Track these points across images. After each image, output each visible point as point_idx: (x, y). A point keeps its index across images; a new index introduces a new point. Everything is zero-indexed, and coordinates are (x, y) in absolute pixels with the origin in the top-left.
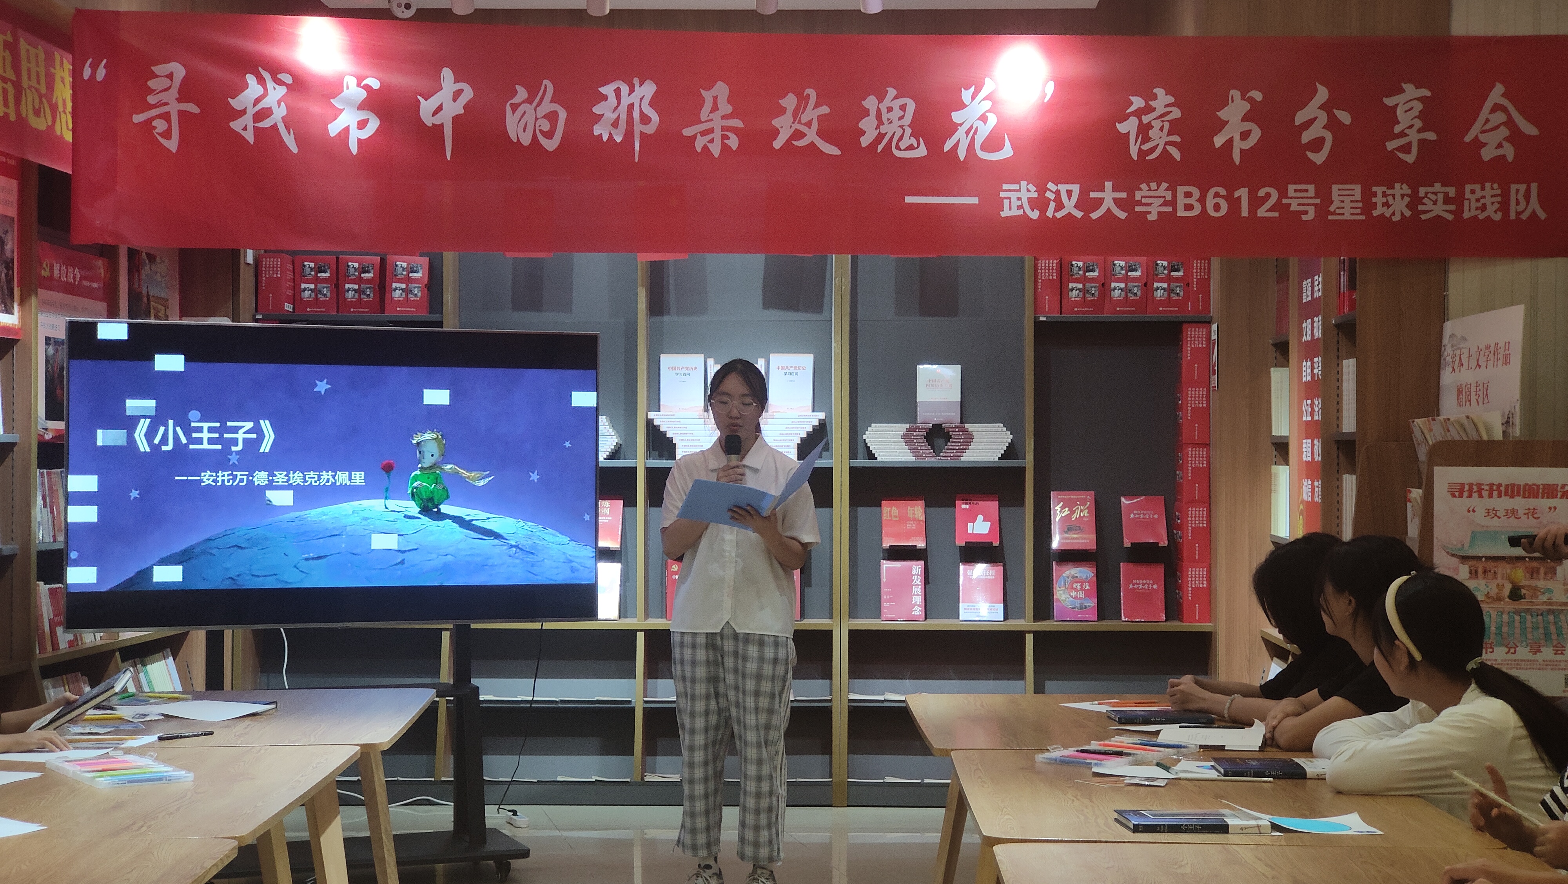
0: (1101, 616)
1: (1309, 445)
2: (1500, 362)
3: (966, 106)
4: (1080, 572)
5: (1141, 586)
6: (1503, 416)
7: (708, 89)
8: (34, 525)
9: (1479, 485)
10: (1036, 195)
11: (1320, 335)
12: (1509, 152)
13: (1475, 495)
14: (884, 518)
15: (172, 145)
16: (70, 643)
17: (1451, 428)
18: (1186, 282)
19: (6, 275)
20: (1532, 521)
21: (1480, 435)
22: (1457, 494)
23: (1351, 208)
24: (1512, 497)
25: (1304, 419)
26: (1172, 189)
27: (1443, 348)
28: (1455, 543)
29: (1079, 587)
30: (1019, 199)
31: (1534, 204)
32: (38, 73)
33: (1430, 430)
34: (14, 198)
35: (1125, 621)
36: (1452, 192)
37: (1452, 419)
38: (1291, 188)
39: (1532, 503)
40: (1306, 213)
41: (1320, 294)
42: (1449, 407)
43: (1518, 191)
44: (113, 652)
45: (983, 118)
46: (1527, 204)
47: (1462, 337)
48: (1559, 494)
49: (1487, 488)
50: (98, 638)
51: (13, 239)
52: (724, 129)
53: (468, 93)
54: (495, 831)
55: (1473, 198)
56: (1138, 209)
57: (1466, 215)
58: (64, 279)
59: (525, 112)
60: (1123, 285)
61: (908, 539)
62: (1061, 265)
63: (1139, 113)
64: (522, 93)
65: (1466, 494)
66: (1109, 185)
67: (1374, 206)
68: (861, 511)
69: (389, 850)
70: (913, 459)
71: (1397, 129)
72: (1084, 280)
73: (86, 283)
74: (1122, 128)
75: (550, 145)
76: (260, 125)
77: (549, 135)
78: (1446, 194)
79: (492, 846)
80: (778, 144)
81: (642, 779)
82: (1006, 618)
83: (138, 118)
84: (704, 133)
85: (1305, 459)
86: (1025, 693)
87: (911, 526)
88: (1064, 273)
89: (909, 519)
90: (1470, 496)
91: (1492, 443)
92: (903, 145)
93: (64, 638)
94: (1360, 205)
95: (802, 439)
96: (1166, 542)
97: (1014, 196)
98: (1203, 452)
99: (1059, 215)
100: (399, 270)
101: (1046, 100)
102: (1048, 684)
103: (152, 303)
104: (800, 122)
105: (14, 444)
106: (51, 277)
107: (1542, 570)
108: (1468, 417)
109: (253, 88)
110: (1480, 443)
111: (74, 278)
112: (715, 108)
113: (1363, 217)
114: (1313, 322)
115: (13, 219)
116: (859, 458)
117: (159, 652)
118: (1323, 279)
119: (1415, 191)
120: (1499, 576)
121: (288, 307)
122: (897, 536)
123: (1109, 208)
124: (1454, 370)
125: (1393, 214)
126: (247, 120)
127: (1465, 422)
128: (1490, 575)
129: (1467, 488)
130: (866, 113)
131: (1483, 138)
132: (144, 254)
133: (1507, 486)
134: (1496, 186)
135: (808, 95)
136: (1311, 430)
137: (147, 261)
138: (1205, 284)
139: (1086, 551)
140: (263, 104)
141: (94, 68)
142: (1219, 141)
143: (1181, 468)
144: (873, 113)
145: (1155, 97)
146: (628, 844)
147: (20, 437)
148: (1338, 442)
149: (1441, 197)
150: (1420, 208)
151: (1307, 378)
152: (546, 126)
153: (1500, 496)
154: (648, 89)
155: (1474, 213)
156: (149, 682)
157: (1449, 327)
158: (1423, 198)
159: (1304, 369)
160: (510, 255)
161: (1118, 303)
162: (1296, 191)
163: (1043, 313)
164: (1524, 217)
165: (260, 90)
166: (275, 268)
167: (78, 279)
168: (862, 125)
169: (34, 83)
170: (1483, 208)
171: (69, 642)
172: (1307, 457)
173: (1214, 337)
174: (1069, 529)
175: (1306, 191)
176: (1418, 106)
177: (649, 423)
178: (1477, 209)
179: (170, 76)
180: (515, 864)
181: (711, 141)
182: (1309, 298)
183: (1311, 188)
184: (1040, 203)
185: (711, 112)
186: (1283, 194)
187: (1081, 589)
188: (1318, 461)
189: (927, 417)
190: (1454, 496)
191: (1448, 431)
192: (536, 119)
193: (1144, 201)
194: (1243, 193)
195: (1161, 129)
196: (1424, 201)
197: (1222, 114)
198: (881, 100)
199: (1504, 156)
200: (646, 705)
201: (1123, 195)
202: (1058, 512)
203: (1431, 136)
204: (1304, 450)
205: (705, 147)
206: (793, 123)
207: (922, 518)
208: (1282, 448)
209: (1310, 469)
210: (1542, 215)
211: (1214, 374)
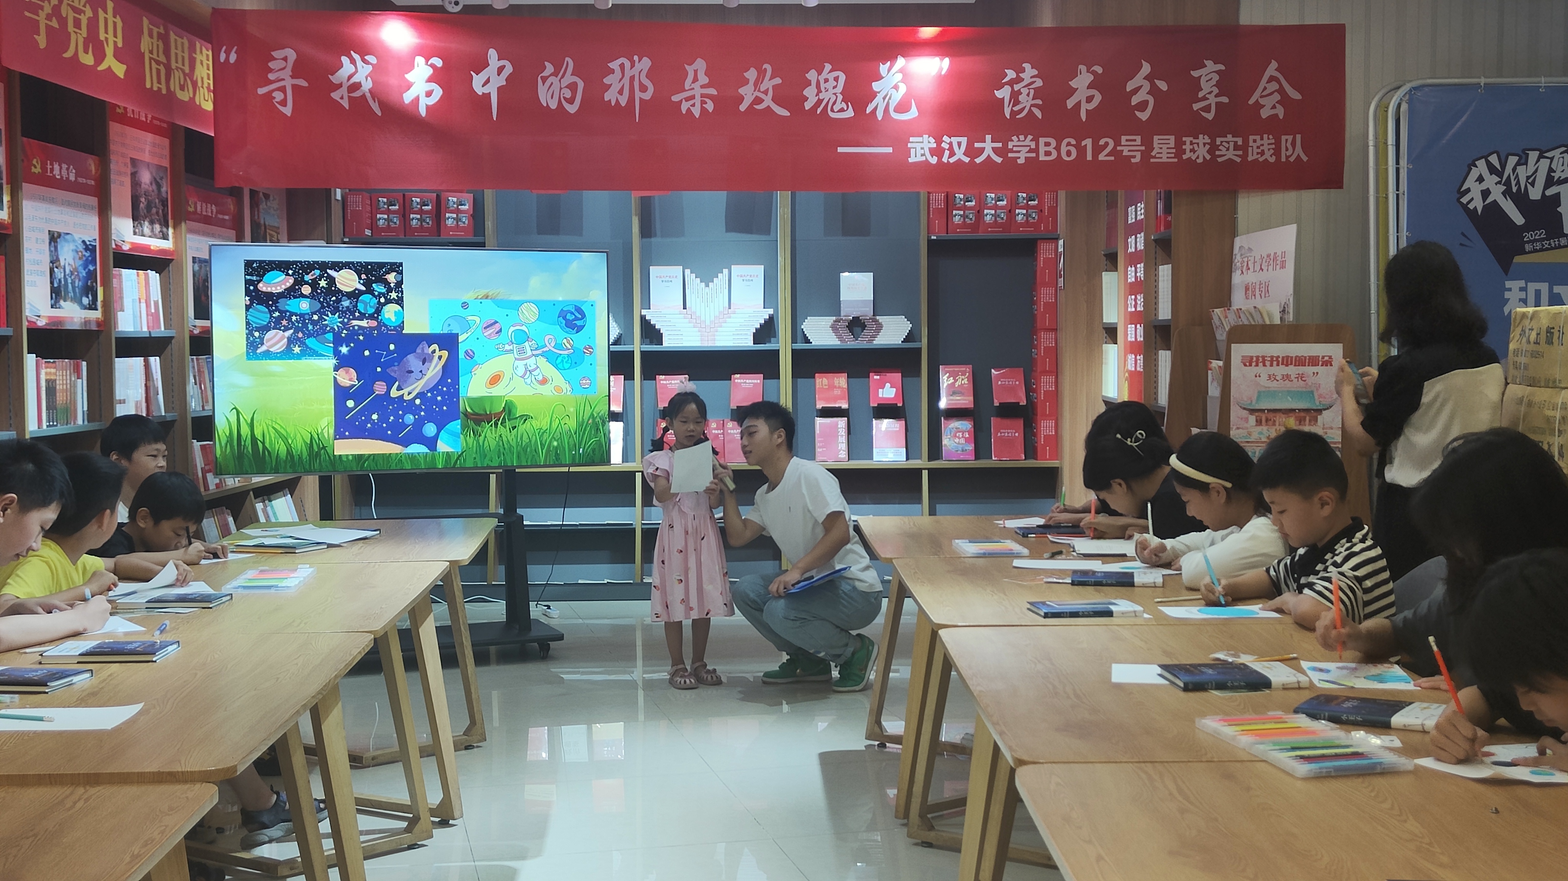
0: (977, 457)
1: (1134, 329)
2: (1278, 267)
3: (883, 78)
4: (962, 424)
5: (1006, 434)
6: (1280, 306)
7: (690, 64)
8: (188, 398)
9: (1263, 357)
10: (935, 145)
11: (1143, 248)
12: (1280, 112)
13: (1261, 364)
14: (817, 387)
15: (288, 111)
16: (218, 486)
17: (1242, 315)
18: (1039, 209)
19: (163, 210)
20: (1301, 383)
21: (1264, 321)
22: (1248, 364)
23: (1168, 153)
24: (1287, 365)
25: (1129, 310)
26: (1036, 140)
27: (1234, 257)
28: (1245, 399)
29: (961, 436)
30: (922, 148)
31: (1299, 150)
32: (183, 58)
33: (1226, 317)
34: (166, 152)
35: (994, 461)
36: (1240, 141)
37: (1243, 309)
38: (1124, 138)
39: (1301, 369)
40: (1134, 157)
41: (1143, 217)
42: (1238, 299)
43: (1287, 140)
44: (248, 492)
45: (896, 87)
46: (1294, 150)
47: (1249, 248)
48: (1320, 363)
49: (1269, 359)
50: (237, 482)
51: (167, 183)
52: (702, 96)
53: (509, 69)
54: (537, 621)
55: (1255, 145)
56: (1010, 155)
57: (1250, 158)
58: (204, 213)
59: (552, 83)
60: (993, 212)
61: (835, 402)
62: (947, 196)
63: (1011, 83)
64: (549, 68)
65: (1254, 364)
66: (988, 138)
67: (1184, 152)
68: (800, 381)
69: (466, 638)
70: (839, 343)
71: (1201, 95)
72: (964, 208)
73: (220, 216)
74: (999, 94)
75: (572, 109)
76: (353, 95)
77: (571, 101)
78: (1236, 143)
79: (535, 633)
80: (743, 108)
81: (642, 580)
82: (907, 459)
83: (261, 91)
84: (687, 99)
85: (1129, 339)
86: (922, 515)
87: (837, 392)
88: (949, 202)
89: (835, 387)
90: (1257, 365)
91: (1272, 326)
92: (836, 108)
93: (212, 481)
94: (1174, 151)
95: (756, 329)
96: (1025, 402)
97: (919, 146)
98: (1052, 335)
99: (952, 160)
100: (451, 204)
101: (943, 73)
102: (939, 507)
103: (268, 231)
104: (759, 91)
105: (172, 338)
106: (195, 212)
107: (1308, 418)
108: (1255, 307)
109: (347, 67)
110: (1264, 326)
111: (212, 212)
112: (695, 80)
113: (1176, 160)
114: (1136, 238)
115: (166, 168)
116: (798, 341)
117: (280, 491)
118: (1145, 206)
119: (1213, 141)
120: (1277, 423)
121: (368, 232)
122: (827, 400)
123: (989, 155)
124: (1242, 273)
125: (1198, 158)
126: (344, 91)
127: (1253, 310)
128: (1270, 423)
129: (1255, 359)
130: (809, 83)
131: (1262, 102)
132: (261, 194)
133: (1283, 358)
134: (1271, 137)
135: (765, 69)
136: (1135, 318)
137: (264, 199)
138: (1053, 211)
139: (966, 409)
140: (354, 79)
141: (228, 53)
142: (1070, 103)
143: (1035, 347)
144: (814, 83)
145: (1023, 70)
146: (631, 629)
147: (176, 333)
148: (1155, 327)
149: (1232, 145)
150: (1217, 153)
151: (1131, 279)
152: (568, 94)
153: (1278, 365)
154: (646, 63)
155: (1255, 157)
156: (275, 514)
157: (1238, 242)
158: (1219, 145)
159: (1129, 273)
160: (535, 192)
161: (990, 225)
162: (1127, 140)
163: (934, 234)
164: (1292, 159)
165: (352, 69)
166: (358, 203)
167: (214, 213)
168: (806, 92)
169: (180, 65)
170: (1262, 153)
171: (216, 484)
172: (1131, 338)
173: (1061, 249)
174: (954, 393)
175: (1135, 140)
176: (1216, 77)
177: (643, 318)
178: (1258, 153)
179: (285, 59)
180: (552, 644)
181: (693, 105)
182: (1134, 220)
183: (1138, 138)
184: (937, 152)
185: (692, 83)
186: (1118, 143)
187: (963, 437)
188: (1140, 341)
189: (848, 312)
190: (1245, 365)
191: (1240, 317)
192: (561, 89)
193: (1015, 149)
194: (1088, 142)
195: (1028, 95)
196: (1220, 148)
197: (1073, 84)
198: (820, 73)
199: (1277, 115)
200: (644, 527)
201: (1000, 145)
202: (945, 381)
203: (1225, 100)
204: (1129, 332)
205: (689, 110)
206: (755, 91)
207: (845, 386)
208: (1111, 333)
209: (1133, 348)
210: (1305, 158)
211: (1061, 277)
